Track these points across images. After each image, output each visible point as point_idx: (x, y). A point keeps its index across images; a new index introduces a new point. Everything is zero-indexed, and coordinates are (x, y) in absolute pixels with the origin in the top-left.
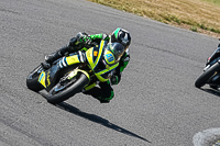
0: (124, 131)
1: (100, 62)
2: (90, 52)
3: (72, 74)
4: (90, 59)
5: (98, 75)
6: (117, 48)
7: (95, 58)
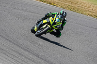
0: (64, 47)
1: (54, 22)
2: (51, 19)
3: (44, 26)
4: (51, 21)
5: (53, 26)
6: (61, 17)
7: (52, 21)
